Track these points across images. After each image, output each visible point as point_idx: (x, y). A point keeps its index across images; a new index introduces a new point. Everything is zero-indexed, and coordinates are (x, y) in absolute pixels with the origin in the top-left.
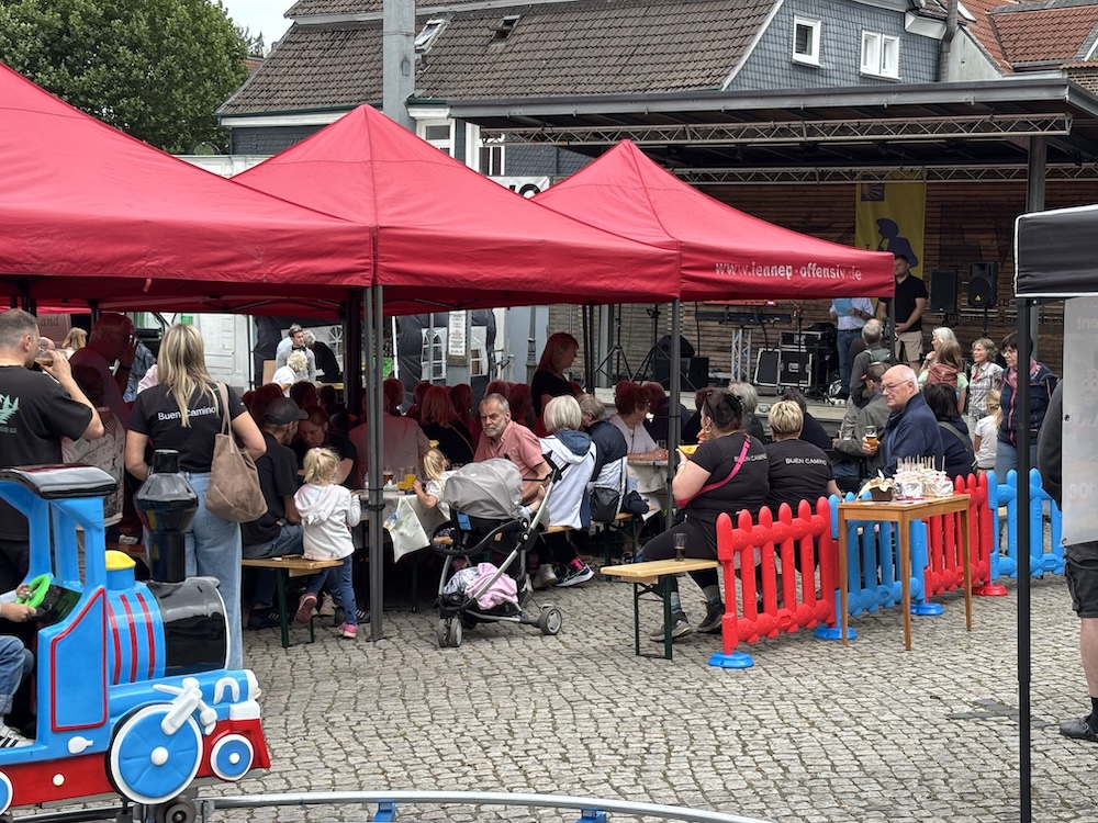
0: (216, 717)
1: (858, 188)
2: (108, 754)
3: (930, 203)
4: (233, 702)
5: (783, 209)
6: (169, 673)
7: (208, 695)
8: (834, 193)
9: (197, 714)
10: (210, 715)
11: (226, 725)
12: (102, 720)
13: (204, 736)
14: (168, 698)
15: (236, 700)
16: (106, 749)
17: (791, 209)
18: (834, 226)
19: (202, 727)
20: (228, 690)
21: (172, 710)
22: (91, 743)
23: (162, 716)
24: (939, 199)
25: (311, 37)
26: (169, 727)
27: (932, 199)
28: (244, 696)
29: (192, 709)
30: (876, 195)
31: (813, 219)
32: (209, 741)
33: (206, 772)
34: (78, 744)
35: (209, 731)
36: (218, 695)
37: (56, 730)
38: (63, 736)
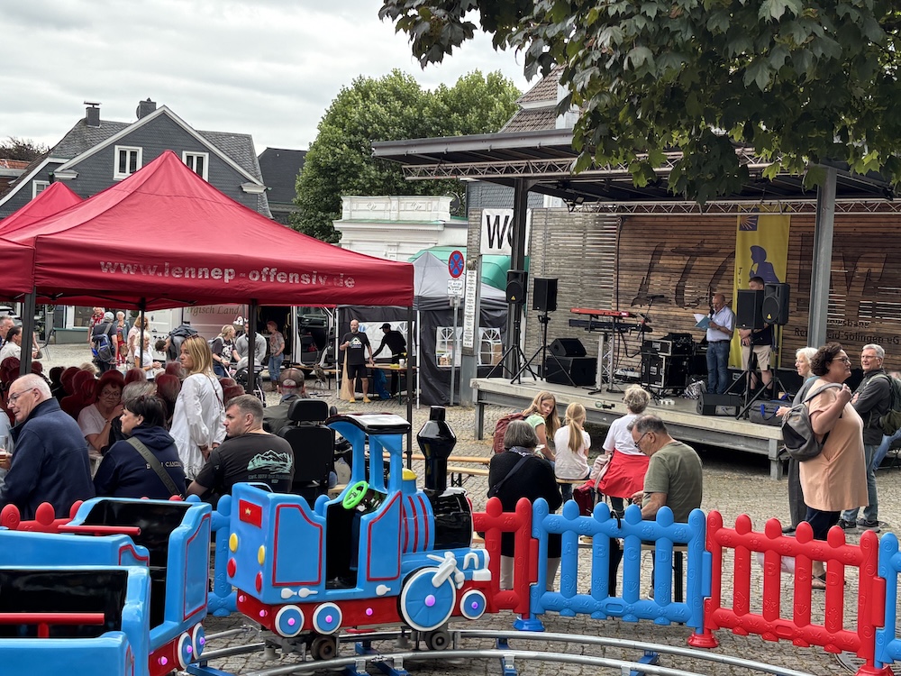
0: (464, 578)
1: (739, 220)
2: (399, 598)
3: (792, 233)
4: (475, 569)
5: (683, 236)
6: (436, 548)
7: (460, 564)
8: (722, 224)
9: (453, 575)
10: (460, 576)
11: (469, 584)
12: (395, 575)
13: (457, 589)
14: (435, 564)
15: (476, 567)
16: (399, 593)
17: (689, 237)
18: (721, 251)
19: (456, 584)
20: (472, 560)
21: (439, 571)
22: (389, 589)
23: (432, 574)
24: (800, 229)
25: (529, 117)
26: (436, 582)
27: (795, 229)
28: (481, 566)
29: (450, 572)
30: (751, 225)
31: (705, 245)
32: (460, 593)
33: (457, 613)
34: (381, 590)
35: (460, 586)
36: (466, 564)
37: (369, 580)
38: (373, 583)
